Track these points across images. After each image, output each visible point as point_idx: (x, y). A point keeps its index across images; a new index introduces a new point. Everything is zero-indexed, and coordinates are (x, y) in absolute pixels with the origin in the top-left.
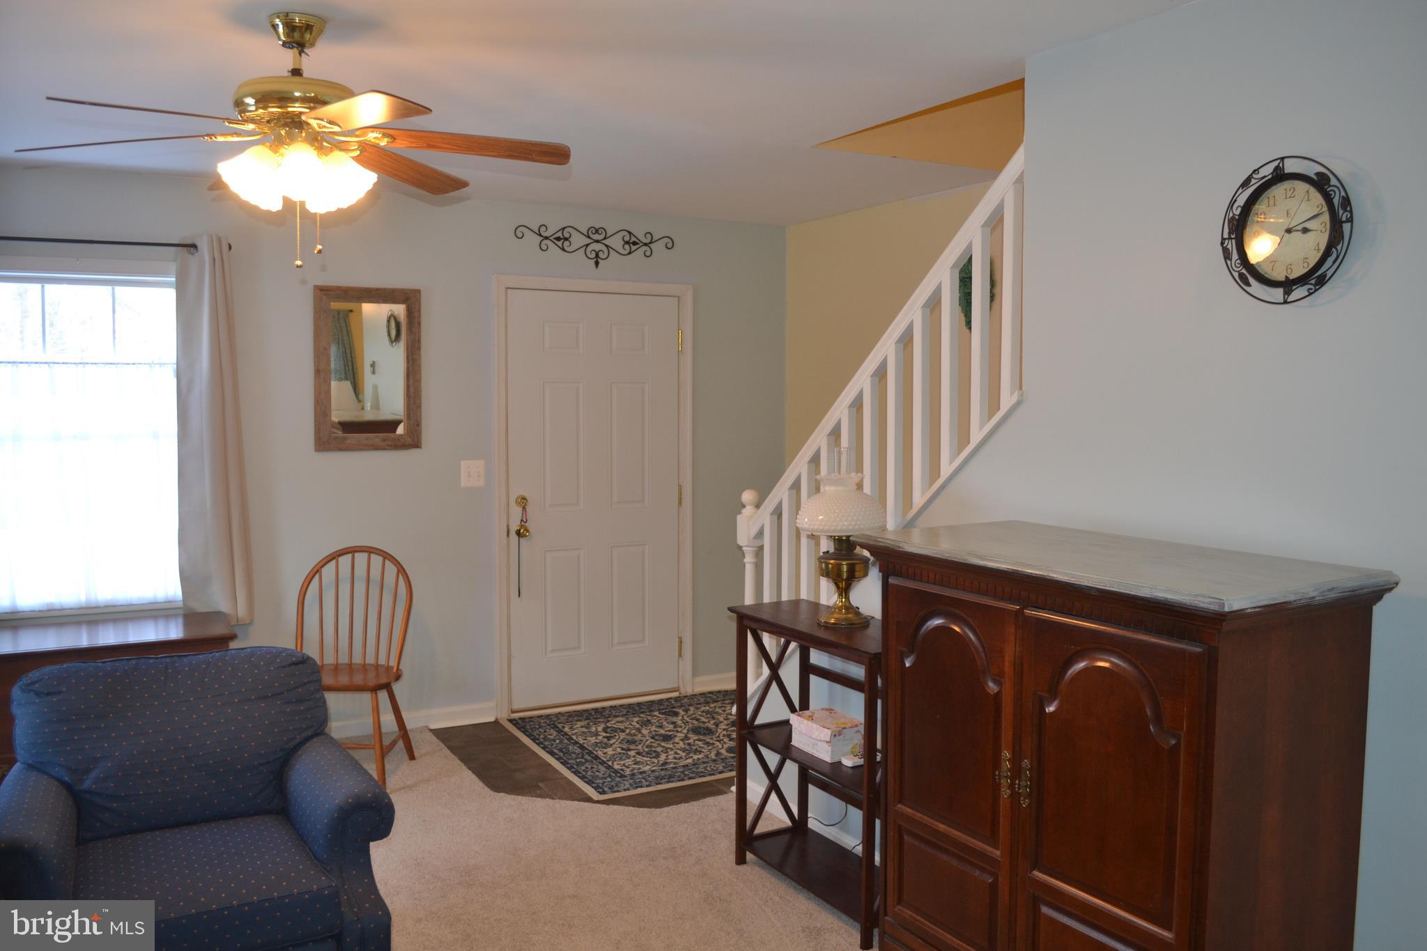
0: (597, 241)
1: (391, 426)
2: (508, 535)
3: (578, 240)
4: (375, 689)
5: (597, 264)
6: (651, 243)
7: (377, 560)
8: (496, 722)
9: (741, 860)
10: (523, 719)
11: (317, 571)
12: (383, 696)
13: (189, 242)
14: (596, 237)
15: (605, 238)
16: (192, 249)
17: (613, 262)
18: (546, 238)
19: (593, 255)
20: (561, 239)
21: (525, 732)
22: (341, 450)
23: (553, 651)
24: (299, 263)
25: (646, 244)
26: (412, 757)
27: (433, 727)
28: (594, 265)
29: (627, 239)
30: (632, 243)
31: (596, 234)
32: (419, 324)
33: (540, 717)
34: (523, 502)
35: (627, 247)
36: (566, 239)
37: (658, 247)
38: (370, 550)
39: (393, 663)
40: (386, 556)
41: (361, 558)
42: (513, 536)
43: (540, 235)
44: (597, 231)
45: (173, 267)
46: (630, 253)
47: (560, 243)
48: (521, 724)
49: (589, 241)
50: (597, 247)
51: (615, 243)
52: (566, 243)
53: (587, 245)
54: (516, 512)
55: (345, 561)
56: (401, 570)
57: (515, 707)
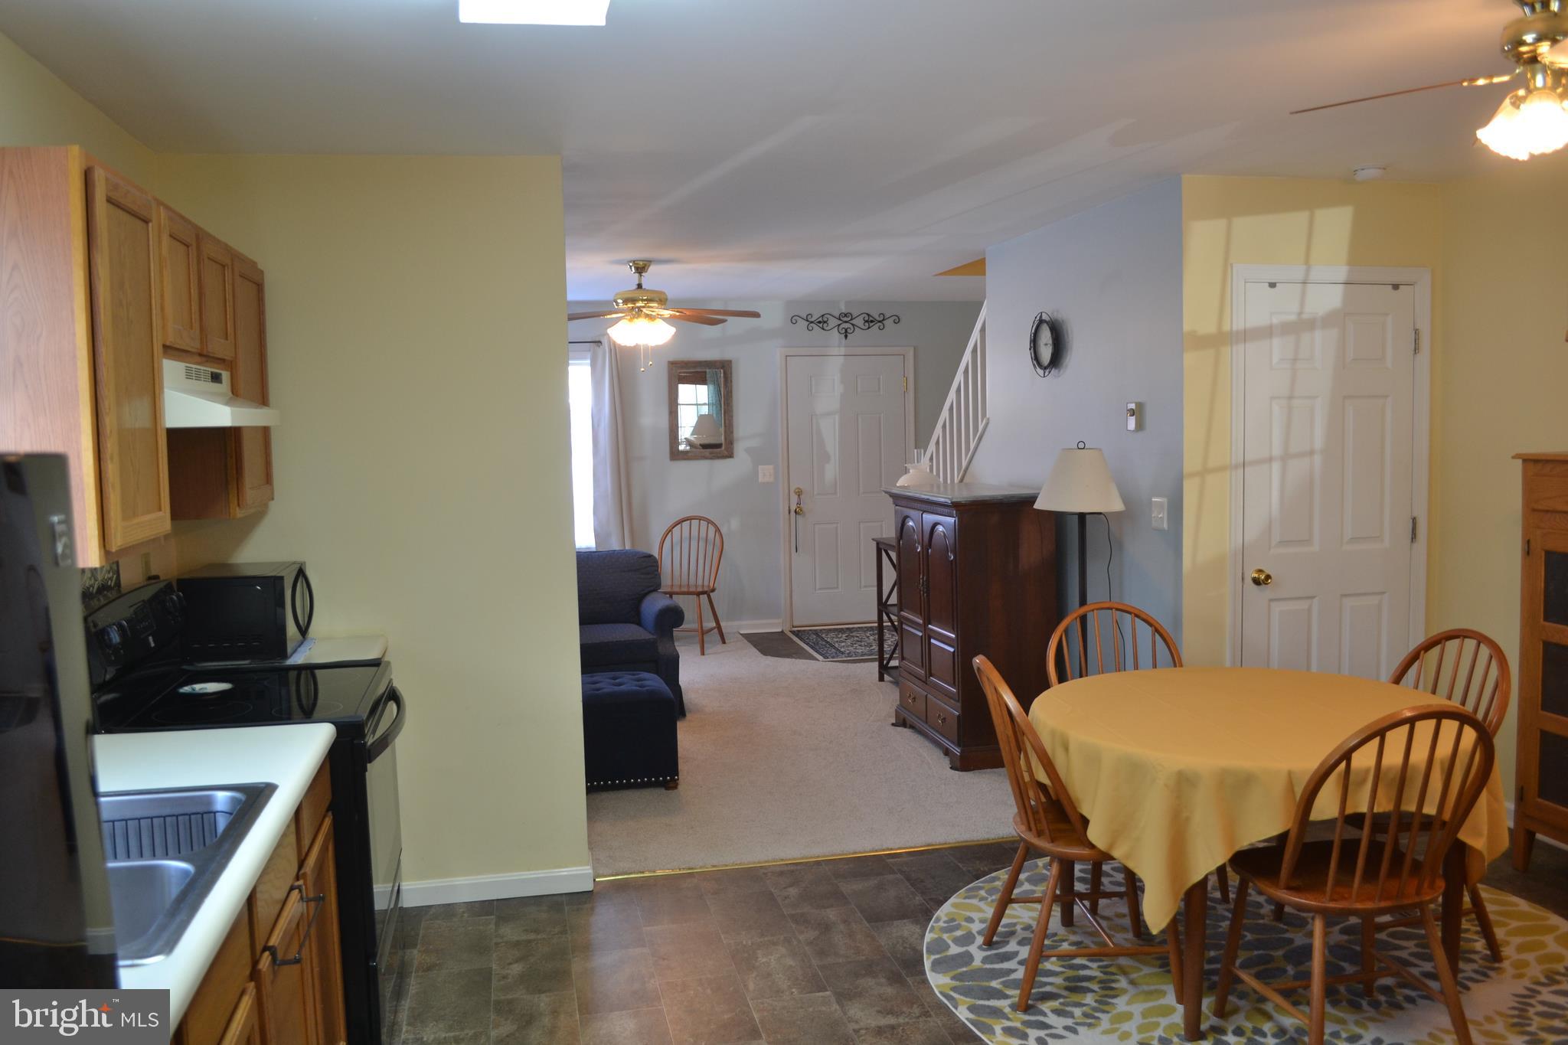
0: (846, 322)
1: (719, 446)
2: (789, 513)
3: (833, 322)
4: (699, 594)
5: (846, 337)
6: (883, 320)
7: (704, 524)
8: (782, 632)
9: (881, 679)
10: (798, 631)
11: (670, 530)
12: (704, 598)
13: (597, 340)
14: (845, 319)
15: (851, 320)
16: (599, 344)
17: (857, 336)
18: (812, 322)
19: (844, 331)
20: (822, 322)
21: (801, 639)
22: (685, 459)
23: (820, 589)
24: (642, 369)
25: (880, 322)
26: (724, 642)
27: (742, 632)
28: (844, 339)
29: (866, 319)
30: (870, 321)
31: (845, 317)
32: (731, 381)
33: (811, 630)
34: (799, 493)
35: (867, 324)
36: (825, 322)
37: (888, 323)
38: (700, 519)
39: (711, 585)
40: (709, 522)
41: (695, 523)
42: (793, 513)
43: (808, 321)
44: (846, 315)
45: (589, 355)
46: (869, 328)
47: (821, 325)
48: (797, 634)
49: (841, 322)
50: (846, 325)
51: (859, 322)
52: (825, 325)
53: (839, 325)
54: (794, 499)
55: (686, 524)
56: (718, 530)
57: (795, 624)
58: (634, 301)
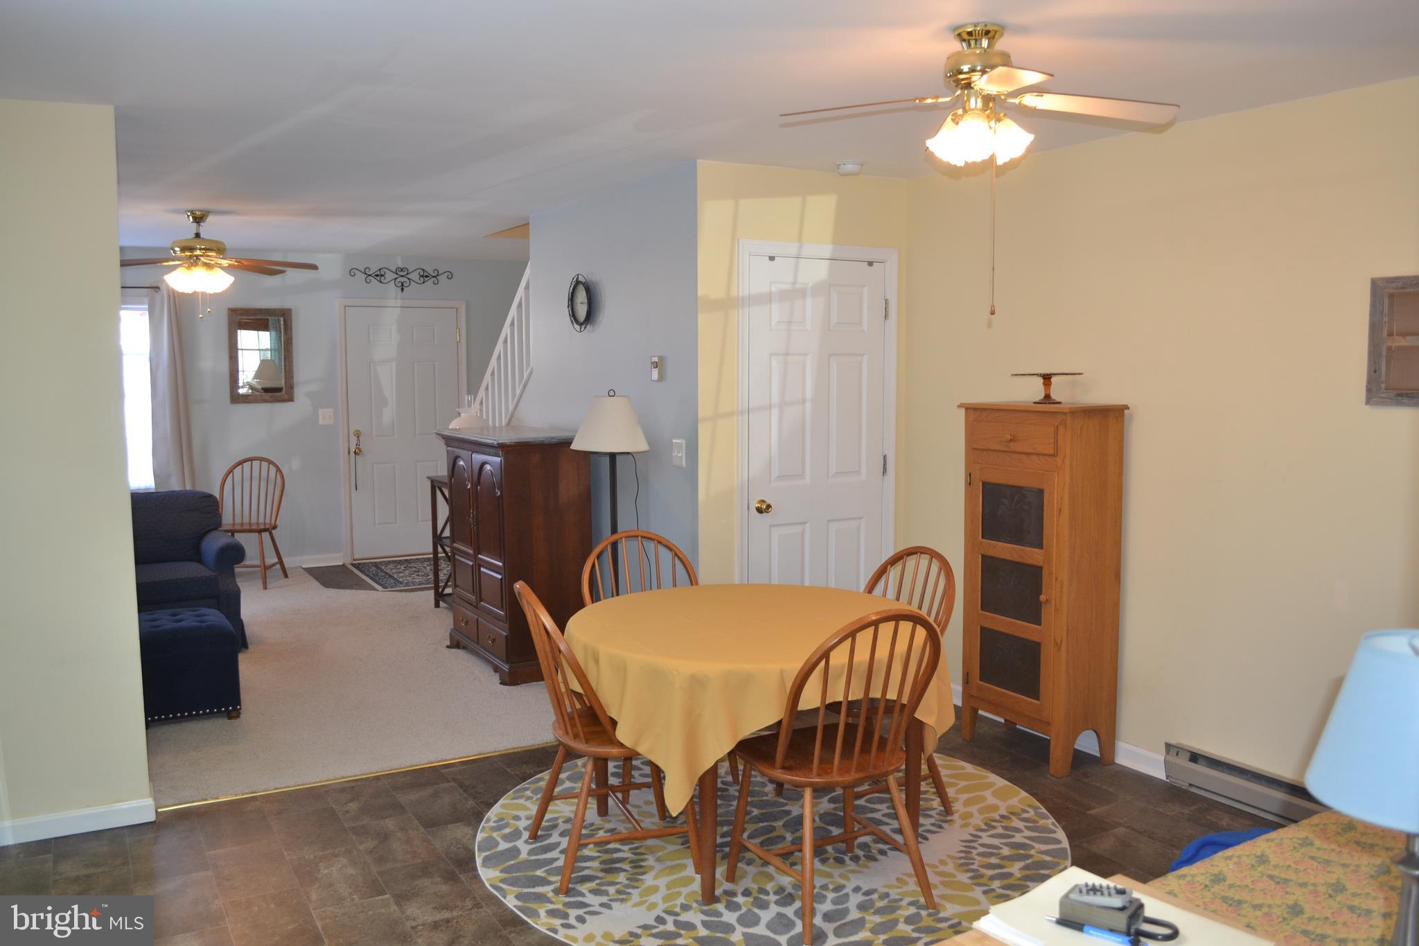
0: (403, 276)
1: (279, 390)
2: (349, 453)
3: (390, 276)
4: (260, 531)
5: (402, 290)
6: (437, 275)
7: (265, 464)
8: (344, 565)
9: (437, 605)
10: (359, 564)
11: (231, 471)
12: (266, 535)
13: (155, 285)
14: (402, 273)
15: (407, 274)
16: (157, 290)
17: (412, 289)
18: (369, 275)
19: (400, 284)
20: (379, 276)
21: (362, 571)
22: (246, 403)
23: (379, 524)
24: (201, 316)
25: (434, 277)
26: (286, 576)
27: (303, 567)
28: (400, 291)
29: (422, 274)
30: (425, 276)
31: (401, 272)
32: (291, 329)
33: (371, 563)
34: (358, 434)
35: (422, 279)
36: (382, 276)
37: (442, 278)
38: (261, 459)
39: (273, 522)
40: (270, 462)
41: (256, 463)
42: (352, 454)
43: (366, 274)
44: (402, 270)
45: (146, 300)
46: (424, 282)
47: (378, 278)
48: (353, 565)
49: (398, 276)
50: (402, 279)
51: (415, 276)
52: (383, 278)
53: (396, 279)
54: (354, 440)
55: (247, 465)
56: (278, 470)
57: (357, 557)
58: (192, 249)
